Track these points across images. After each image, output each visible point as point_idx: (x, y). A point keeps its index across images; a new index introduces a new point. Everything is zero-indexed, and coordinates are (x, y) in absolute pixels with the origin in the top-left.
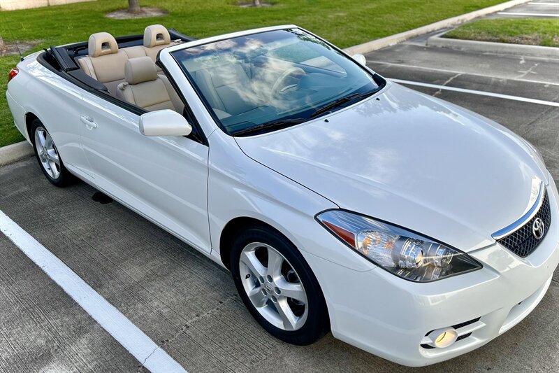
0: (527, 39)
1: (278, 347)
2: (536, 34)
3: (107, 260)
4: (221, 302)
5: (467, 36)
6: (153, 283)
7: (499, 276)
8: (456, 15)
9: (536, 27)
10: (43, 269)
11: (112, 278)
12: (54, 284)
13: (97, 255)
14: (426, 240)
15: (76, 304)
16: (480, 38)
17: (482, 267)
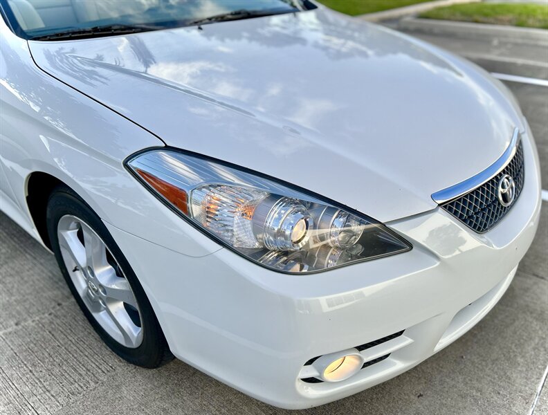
1: (119, 370)
4: (59, 305)
7: (438, 263)
14: (318, 202)
17: (411, 248)
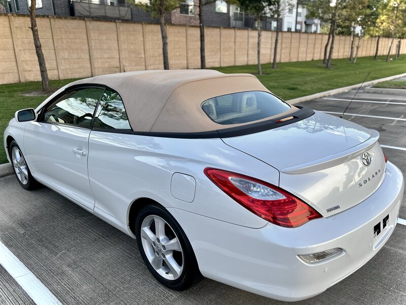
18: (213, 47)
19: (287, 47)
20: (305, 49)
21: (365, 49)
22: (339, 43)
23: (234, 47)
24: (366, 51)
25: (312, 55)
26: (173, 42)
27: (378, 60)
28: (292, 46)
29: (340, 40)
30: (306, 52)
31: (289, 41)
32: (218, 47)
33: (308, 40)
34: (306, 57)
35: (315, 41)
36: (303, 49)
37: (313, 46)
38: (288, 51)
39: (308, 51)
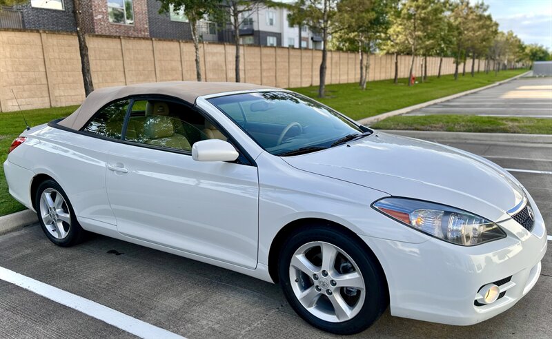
0: (435, 127)
2: (441, 123)
3: (140, 296)
4: (266, 315)
5: (388, 127)
6: (194, 308)
8: (372, 116)
9: (439, 119)
10: (76, 309)
11: (152, 309)
12: (93, 319)
13: (129, 293)
15: (124, 331)
16: (398, 128)
18: (141, 68)
19: (270, 69)
20: (299, 70)
21: (383, 70)
22: (348, 63)
23: (180, 69)
24: (386, 72)
25: (310, 80)
26: (58, 61)
27: (399, 84)
28: (278, 67)
29: (348, 58)
30: (301, 75)
31: (273, 59)
32: (151, 68)
33: (301, 59)
34: (301, 82)
35: (312, 60)
36: (295, 71)
37: (311, 67)
38: (273, 74)
39: (303, 73)
